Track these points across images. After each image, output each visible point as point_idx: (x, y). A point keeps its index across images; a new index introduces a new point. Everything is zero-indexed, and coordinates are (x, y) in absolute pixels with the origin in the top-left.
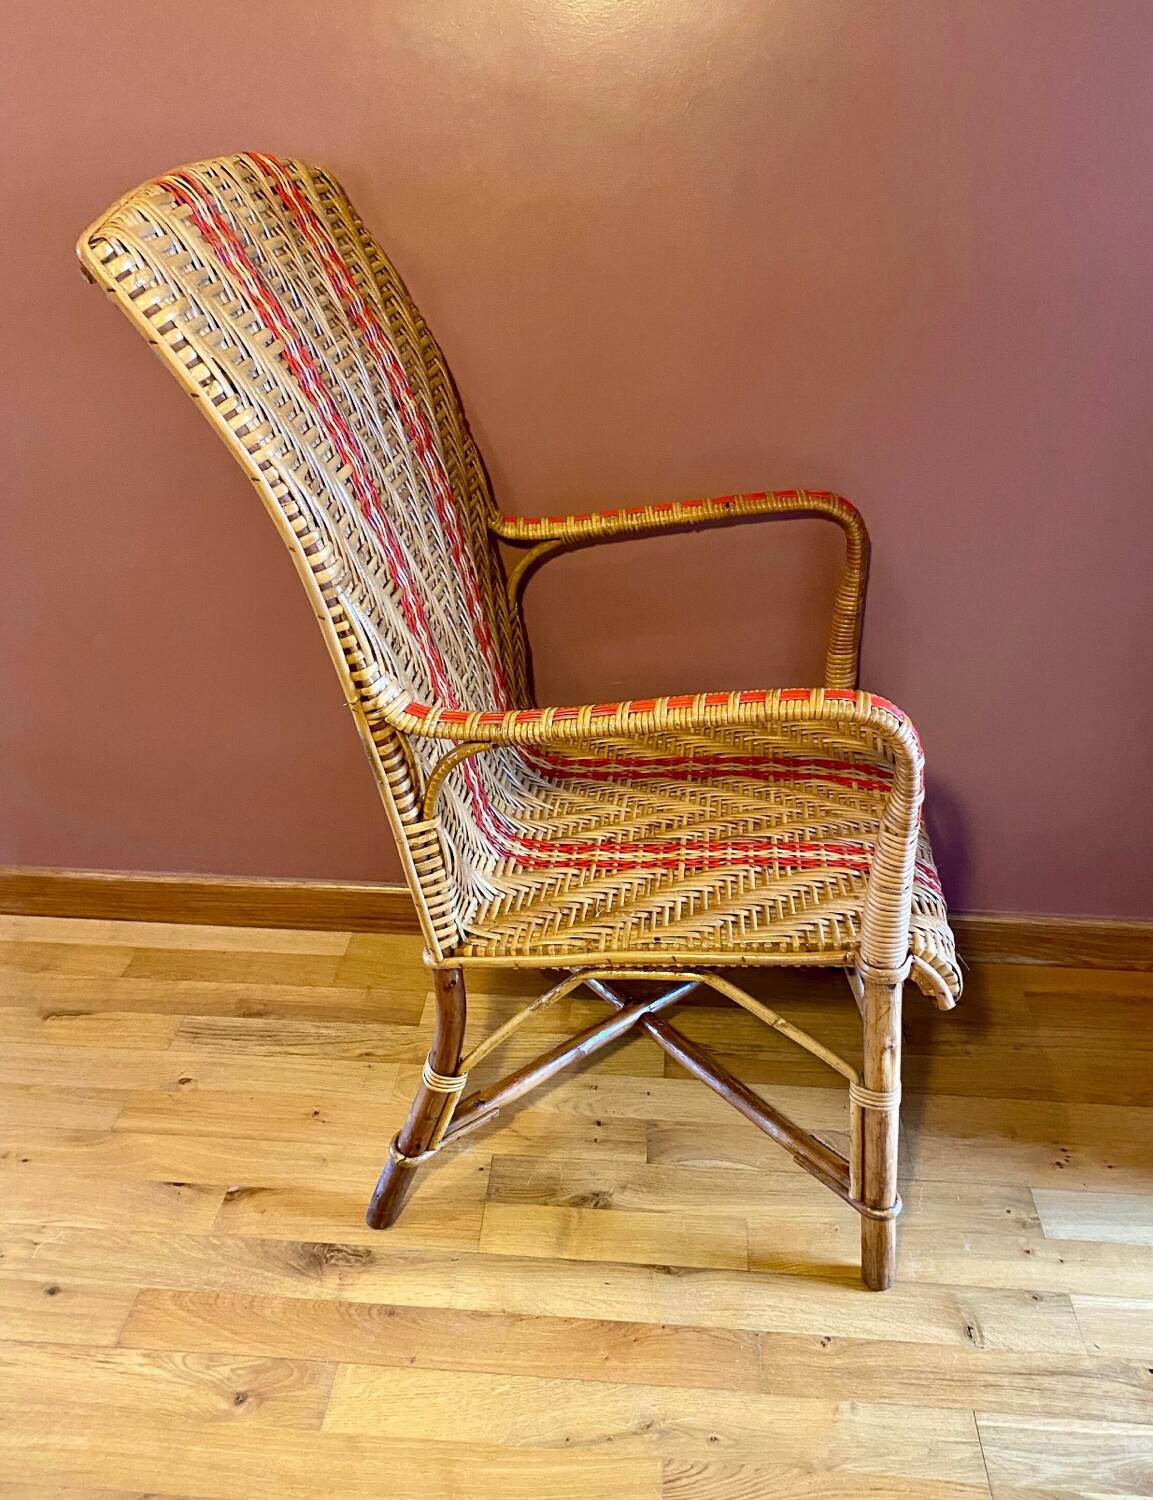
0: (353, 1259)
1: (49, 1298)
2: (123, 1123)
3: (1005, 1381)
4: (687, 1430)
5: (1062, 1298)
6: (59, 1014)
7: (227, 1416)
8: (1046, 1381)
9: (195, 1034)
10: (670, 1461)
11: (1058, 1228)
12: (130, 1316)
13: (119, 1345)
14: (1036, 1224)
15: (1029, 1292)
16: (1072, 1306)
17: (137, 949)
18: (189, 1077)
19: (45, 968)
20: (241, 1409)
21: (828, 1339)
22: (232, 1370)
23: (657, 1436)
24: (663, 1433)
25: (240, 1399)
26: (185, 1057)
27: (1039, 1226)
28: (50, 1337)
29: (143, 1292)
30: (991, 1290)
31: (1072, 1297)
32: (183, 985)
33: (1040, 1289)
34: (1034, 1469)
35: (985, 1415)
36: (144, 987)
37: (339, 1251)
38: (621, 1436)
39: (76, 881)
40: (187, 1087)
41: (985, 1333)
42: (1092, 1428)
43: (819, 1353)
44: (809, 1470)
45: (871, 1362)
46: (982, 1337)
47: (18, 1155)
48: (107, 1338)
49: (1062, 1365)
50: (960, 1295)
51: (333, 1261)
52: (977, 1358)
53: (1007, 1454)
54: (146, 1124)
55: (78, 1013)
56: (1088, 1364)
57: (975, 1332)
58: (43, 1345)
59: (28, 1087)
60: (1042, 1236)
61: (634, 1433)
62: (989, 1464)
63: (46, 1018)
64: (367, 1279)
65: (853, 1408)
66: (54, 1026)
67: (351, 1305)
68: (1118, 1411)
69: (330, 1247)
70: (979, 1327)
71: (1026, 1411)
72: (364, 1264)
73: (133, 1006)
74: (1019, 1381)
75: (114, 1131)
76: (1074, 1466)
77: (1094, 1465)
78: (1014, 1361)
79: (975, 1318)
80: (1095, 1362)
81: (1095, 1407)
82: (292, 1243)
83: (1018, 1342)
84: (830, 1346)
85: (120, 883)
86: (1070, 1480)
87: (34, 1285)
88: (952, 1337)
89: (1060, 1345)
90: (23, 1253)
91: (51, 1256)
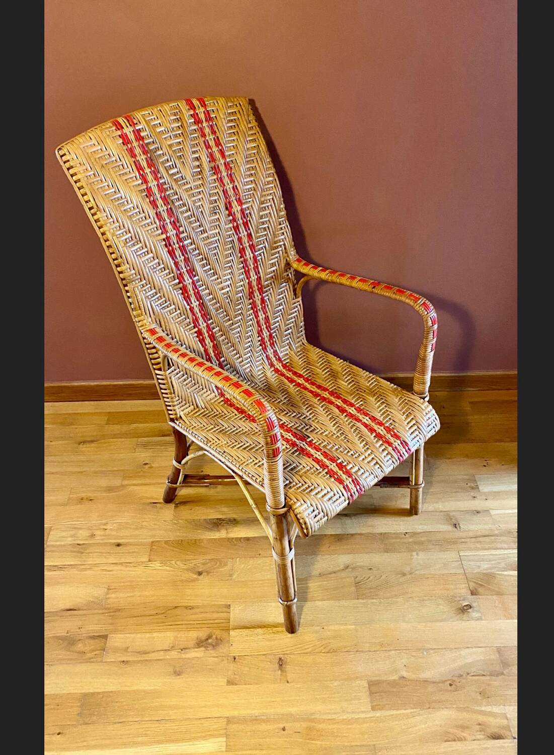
0: (229, 522)
1: (118, 548)
2: (125, 482)
3: (468, 540)
4: (361, 567)
5: (487, 511)
6: (84, 442)
7: (197, 580)
8: (481, 539)
9: (145, 446)
10: (357, 577)
11: (485, 488)
12: (151, 550)
13: (150, 561)
14: (477, 487)
15: (475, 511)
16: (490, 514)
17: (109, 413)
18: (148, 462)
19: (72, 424)
20: (201, 577)
21: (407, 533)
22: (195, 564)
23: (350, 570)
24: (353, 569)
25: (200, 574)
26: (143, 455)
27: (478, 488)
28: (123, 560)
29: (152, 542)
30: (462, 511)
31: (491, 511)
32: (134, 426)
33: (478, 509)
34: (479, 567)
35: (462, 552)
36: (116, 428)
37: (223, 520)
38: (339, 571)
39: (77, 387)
40: (147, 466)
41: (461, 526)
42: (498, 552)
43: (403, 538)
44: (404, 575)
45: (422, 539)
46: (460, 527)
47: (87, 499)
48: (145, 559)
49: (487, 533)
50: (451, 514)
51: (222, 524)
52: (457, 534)
53: (469, 563)
54: (135, 482)
55: (92, 441)
56: (496, 532)
57: (457, 526)
58: (121, 564)
59: (82, 472)
60: (479, 491)
61: (343, 570)
62: (464, 567)
63: (79, 444)
64: (236, 529)
65: (417, 554)
66: (83, 448)
67: (233, 538)
68: (506, 546)
69: (220, 519)
70: (459, 524)
71: (477, 549)
72: (234, 524)
73: (115, 436)
74: (473, 540)
75: (122, 486)
76: (492, 564)
77: (499, 563)
78: (471, 534)
79: (458, 521)
80: (498, 531)
81: (499, 546)
82: (205, 519)
83: (472, 527)
84: (407, 535)
85: (97, 386)
86: (491, 568)
87: (112, 544)
88: (450, 528)
89: (486, 527)
90: (102, 533)
91: (114, 533)
